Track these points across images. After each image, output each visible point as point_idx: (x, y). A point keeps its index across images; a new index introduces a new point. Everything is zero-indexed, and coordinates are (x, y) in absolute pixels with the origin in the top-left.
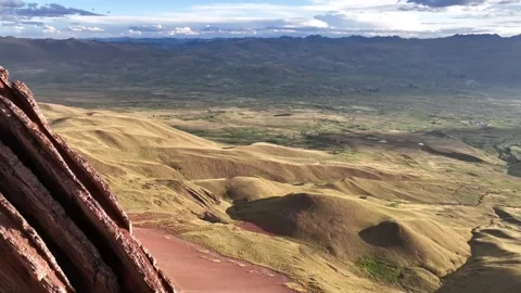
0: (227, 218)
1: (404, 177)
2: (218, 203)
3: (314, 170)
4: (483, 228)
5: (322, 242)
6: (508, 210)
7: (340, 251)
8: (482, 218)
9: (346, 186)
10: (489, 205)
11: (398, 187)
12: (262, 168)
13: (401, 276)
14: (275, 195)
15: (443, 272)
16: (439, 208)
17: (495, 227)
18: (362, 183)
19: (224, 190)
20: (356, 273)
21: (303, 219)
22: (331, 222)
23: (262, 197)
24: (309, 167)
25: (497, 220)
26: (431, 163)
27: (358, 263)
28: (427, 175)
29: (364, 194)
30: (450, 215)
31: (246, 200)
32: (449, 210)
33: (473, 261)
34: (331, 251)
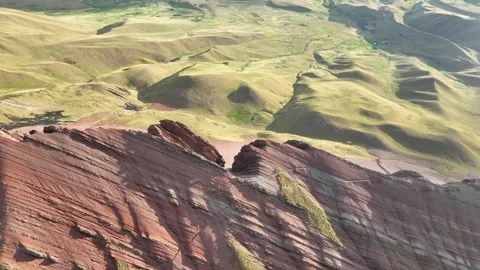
0: (139, 103)
1: (254, 37)
2: (129, 93)
3: (185, 43)
4: (304, 72)
5: (205, 107)
6: (322, 54)
7: (217, 112)
8: (305, 64)
9: (213, 55)
10: (310, 52)
11: (250, 47)
12: (143, 49)
13: (253, 119)
14: (164, 77)
15: (275, 111)
16: (278, 60)
17: (312, 70)
18: (223, 49)
19: (126, 80)
20: (228, 122)
21: (191, 94)
22: (209, 93)
23: (156, 81)
24: (181, 41)
25: (315, 63)
26: (274, 19)
27: (229, 116)
28: (270, 31)
29: (226, 60)
30: (284, 66)
31: (146, 85)
32: (284, 61)
33: (293, 99)
34: (212, 112)
